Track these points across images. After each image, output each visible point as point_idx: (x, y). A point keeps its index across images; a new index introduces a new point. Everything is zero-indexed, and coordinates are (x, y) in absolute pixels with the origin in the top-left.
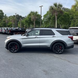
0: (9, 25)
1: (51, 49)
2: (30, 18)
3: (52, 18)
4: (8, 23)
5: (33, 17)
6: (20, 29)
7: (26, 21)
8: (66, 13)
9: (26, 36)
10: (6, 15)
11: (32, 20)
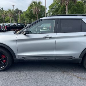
0: (6, 21)
1: (80, 62)
2: (32, 11)
3: (60, 9)
4: (5, 19)
5: (35, 8)
6: (19, 25)
7: (27, 15)
8: (80, 3)
9: (25, 35)
10: (2, 9)
11: (34, 13)
